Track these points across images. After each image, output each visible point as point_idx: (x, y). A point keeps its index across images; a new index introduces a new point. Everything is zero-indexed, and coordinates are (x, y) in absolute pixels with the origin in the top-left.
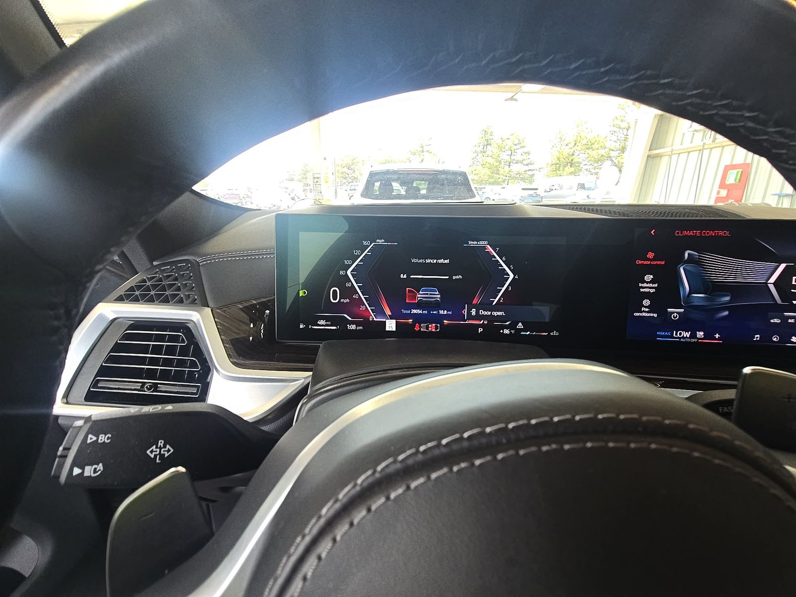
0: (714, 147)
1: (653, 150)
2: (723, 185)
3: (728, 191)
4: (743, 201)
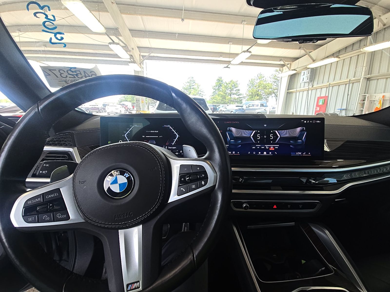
0: (313, 89)
1: (289, 90)
2: (317, 105)
3: (320, 108)
4: (326, 112)
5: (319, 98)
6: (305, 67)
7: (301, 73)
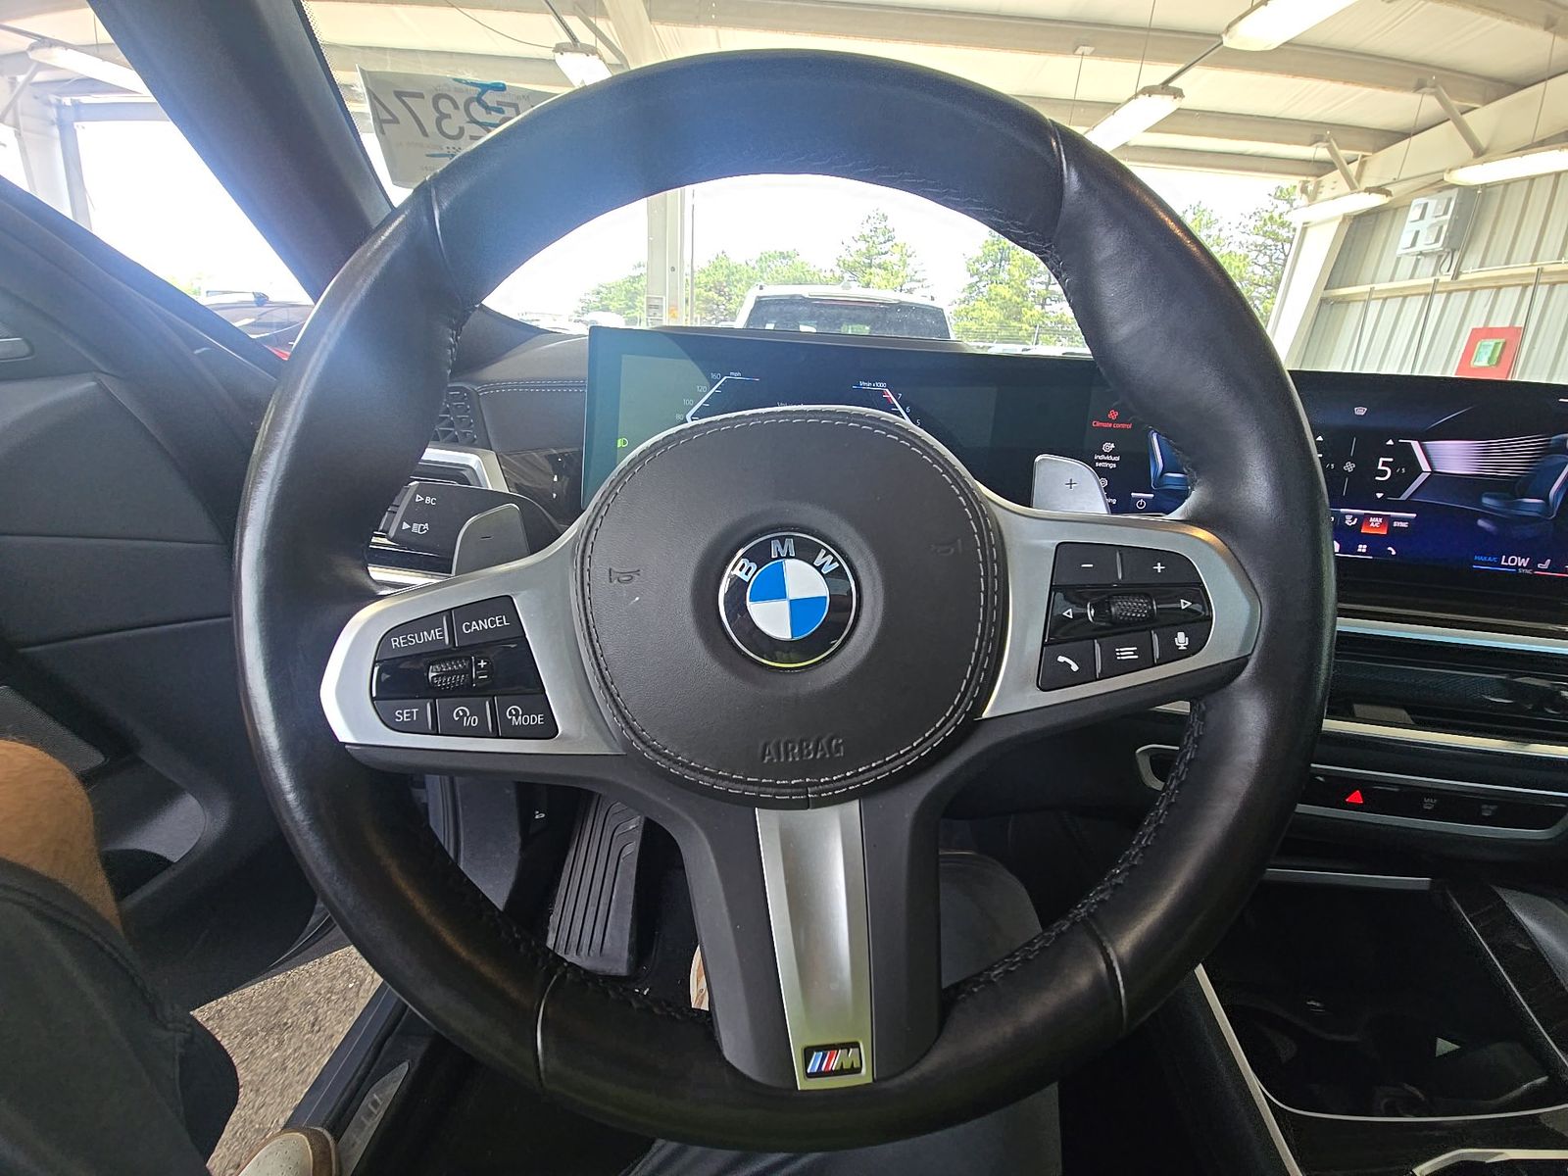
0: (1457, 290)
1: (1333, 288)
5: (1477, 335)
6: (1437, 177)
7: (1410, 206)
